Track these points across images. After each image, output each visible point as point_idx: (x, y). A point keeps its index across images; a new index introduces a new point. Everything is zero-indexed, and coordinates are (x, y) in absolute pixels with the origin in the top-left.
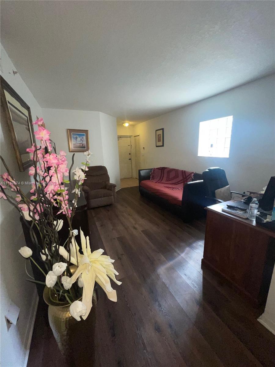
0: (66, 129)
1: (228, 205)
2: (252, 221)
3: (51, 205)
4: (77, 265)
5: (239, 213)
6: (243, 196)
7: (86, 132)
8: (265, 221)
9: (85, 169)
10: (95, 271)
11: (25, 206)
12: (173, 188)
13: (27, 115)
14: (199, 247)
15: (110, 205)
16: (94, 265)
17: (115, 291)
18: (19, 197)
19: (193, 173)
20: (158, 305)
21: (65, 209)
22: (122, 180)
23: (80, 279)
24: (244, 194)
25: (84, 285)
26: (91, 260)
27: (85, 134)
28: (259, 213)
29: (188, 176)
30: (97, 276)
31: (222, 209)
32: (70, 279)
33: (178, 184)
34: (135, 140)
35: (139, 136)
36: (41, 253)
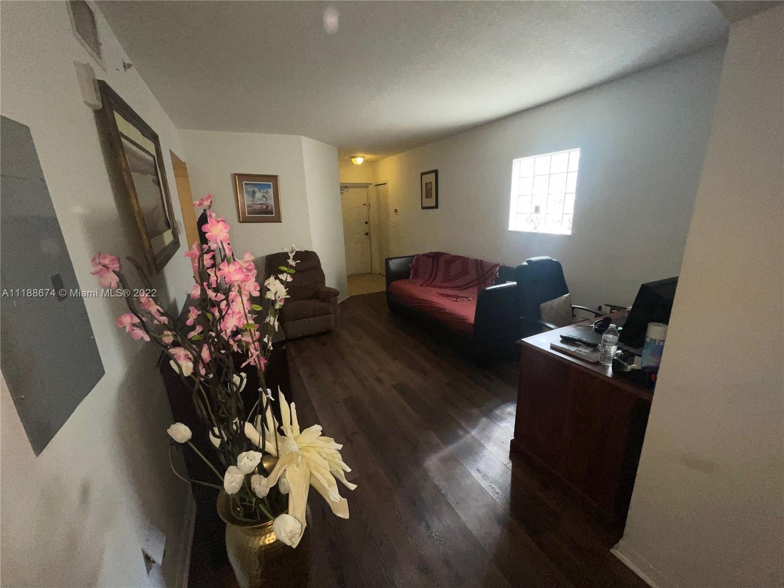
0: (232, 175)
1: (564, 335)
2: (605, 368)
3: (229, 351)
4: (276, 455)
5: (584, 351)
6: (597, 315)
7: (274, 179)
8: (629, 368)
9: (286, 279)
10: (308, 465)
11: (180, 352)
12: (457, 297)
13: (154, 153)
14: (508, 416)
15: (328, 332)
16: (306, 454)
17: (345, 500)
18: (168, 335)
19: (497, 265)
20: (425, 527)
21: (255, 357)
22: (350, 277)
23: (282, 480)
24: (598, 312)
25: (290, 489)
26: (302, 445)
27: (271, 183)
28: (620, 351)
29: (488, 271)
30: (311, 474)
31: (551, 344)
32: (266, 479)
33: (468, 288)
34: (378, 193)
35: (386, 184)
36: (212, 434)
